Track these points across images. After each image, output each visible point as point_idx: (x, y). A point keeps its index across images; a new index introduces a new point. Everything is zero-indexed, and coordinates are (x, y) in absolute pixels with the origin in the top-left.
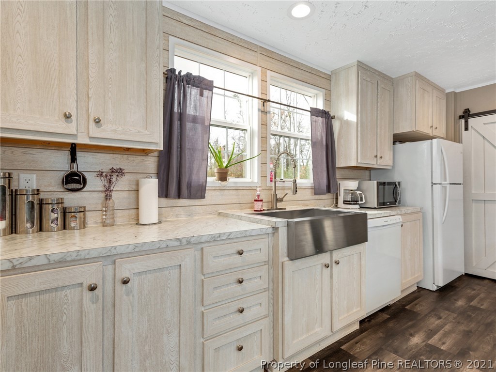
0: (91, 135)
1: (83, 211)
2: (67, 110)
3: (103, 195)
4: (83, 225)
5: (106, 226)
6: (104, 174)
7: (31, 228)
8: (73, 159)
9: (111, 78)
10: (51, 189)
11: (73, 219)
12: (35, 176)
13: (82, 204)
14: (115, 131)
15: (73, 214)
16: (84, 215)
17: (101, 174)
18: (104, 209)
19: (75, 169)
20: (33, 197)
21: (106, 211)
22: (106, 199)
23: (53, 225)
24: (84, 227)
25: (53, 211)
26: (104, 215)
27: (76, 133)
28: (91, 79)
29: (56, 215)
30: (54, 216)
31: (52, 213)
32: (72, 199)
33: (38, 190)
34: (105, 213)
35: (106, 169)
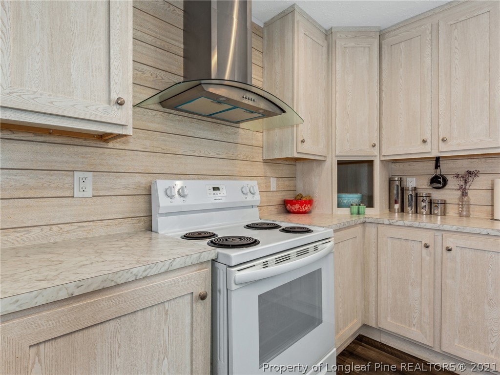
0: (441, 150)
1: (444, 203)
2: (424, 138)
3: (459, 193)
4: (444, 213)
5: (462, 216)
6: (460, 176)
7: (411, 210)
8: (437, 166)
9: (456, 106)
10: (424, 187)
11: (436, 208)
12: (415, 179)
13: (444, 198)
14: (459, 144)
15: (436, 204)
16: (444, 206)
17: (457, 176)
18: (460, 203)
19: (438, 173)
20: (412, 192)
21: (462, 205)
22: (463, 195)
23: (423, 210)
24: (445, 215)
25: (423, 201)
26: (460, 208)
27: (430, 151)
28: (440, 112)
29: (425, 204)
30: (423, 204)
31: (423, 203)
32: (438, 195)
33: (415, 188)
34: (460, 206)
35: (462, 172)
